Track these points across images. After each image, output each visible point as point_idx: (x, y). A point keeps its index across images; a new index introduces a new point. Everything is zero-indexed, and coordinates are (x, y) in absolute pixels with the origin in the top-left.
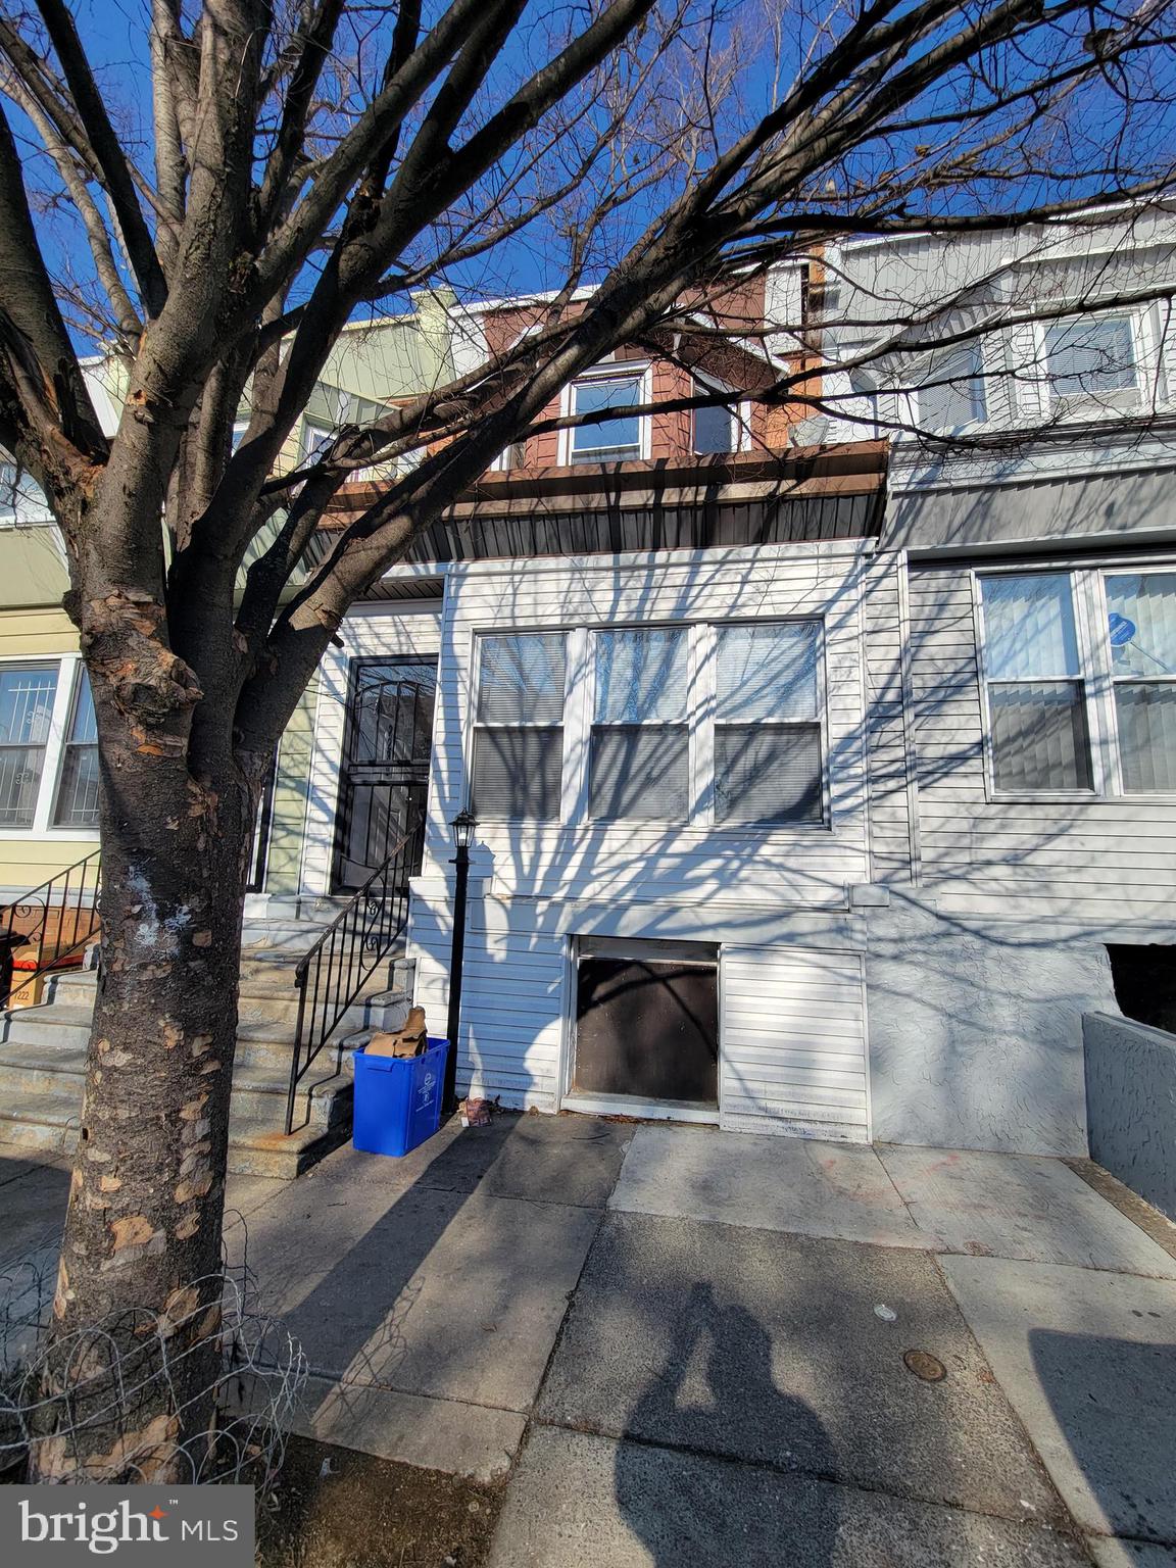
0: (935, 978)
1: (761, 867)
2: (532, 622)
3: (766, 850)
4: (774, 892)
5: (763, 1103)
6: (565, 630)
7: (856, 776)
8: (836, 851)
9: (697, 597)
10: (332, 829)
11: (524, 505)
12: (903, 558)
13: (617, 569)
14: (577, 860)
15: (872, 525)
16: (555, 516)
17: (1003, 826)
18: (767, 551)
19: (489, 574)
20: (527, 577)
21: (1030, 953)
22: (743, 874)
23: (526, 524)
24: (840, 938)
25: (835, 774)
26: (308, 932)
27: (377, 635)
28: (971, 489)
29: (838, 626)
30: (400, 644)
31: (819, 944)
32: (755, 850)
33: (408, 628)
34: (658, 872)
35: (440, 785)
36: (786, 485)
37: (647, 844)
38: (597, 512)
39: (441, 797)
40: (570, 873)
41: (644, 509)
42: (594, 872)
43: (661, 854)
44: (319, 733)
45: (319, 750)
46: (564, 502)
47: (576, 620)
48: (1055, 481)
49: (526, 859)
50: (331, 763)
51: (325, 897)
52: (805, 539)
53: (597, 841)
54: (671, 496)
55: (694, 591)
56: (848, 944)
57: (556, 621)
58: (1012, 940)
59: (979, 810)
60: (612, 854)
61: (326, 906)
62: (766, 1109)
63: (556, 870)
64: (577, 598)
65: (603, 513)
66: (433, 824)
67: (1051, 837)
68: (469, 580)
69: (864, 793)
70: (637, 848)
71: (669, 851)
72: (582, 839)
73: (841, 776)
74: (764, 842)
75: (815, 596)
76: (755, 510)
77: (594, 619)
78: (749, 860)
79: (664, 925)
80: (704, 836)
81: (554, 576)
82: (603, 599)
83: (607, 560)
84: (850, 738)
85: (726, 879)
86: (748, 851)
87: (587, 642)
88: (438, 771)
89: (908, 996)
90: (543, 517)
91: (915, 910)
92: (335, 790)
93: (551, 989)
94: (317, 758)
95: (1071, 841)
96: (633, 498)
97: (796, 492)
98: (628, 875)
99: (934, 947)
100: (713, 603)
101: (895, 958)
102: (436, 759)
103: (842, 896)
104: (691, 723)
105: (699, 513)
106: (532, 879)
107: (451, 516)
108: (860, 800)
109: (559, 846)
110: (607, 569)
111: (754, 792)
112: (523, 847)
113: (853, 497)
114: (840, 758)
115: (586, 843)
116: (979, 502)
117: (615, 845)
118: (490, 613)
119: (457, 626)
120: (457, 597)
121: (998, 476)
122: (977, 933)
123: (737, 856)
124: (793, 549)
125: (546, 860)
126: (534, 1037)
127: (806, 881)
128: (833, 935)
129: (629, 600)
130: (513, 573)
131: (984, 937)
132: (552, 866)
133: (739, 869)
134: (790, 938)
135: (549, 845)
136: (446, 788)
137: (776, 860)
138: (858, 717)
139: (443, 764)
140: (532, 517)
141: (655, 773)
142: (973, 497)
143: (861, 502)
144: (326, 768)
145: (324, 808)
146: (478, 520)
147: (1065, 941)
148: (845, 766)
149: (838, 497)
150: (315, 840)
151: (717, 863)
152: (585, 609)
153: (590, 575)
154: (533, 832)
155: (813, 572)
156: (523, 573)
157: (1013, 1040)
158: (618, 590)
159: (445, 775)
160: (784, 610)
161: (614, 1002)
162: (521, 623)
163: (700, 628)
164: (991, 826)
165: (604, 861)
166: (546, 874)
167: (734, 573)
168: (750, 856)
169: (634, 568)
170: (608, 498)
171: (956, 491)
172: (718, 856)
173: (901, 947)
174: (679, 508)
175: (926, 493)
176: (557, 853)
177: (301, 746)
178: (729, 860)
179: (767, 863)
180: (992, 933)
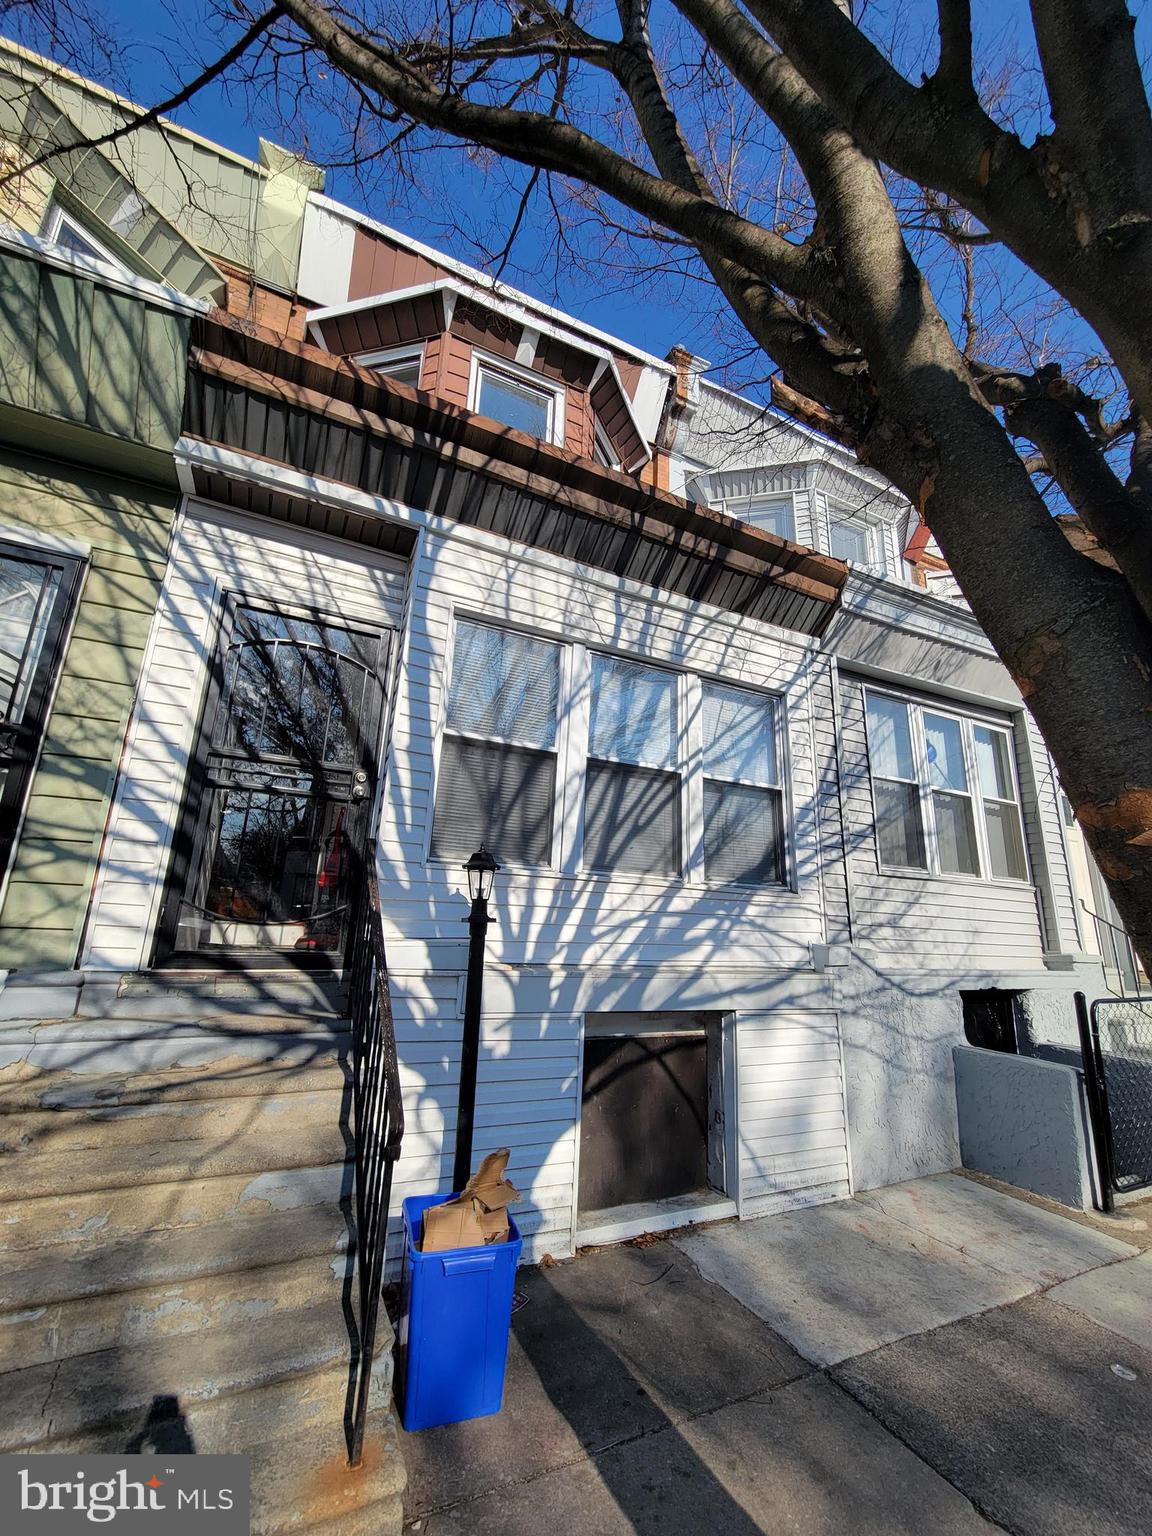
0: (879, 1028)
1: (747, 927)
2: (528, 621)
3: (751, 911)
4: (759, 954)
5: (772, 1180)
6: (561, 641)
7: (812, 844)
8: (802, 913)
9: (690, 646)
10: (164, 855)
11: (543, 485)
12: (834, 662)
13: (619, 593)
14: (576, 916)
15: (818, 627)
16: (574, 511)
17: (887, 894)
18: (749, 623)
19: (477, 546)
20: (523, 567)
21: (926, 1001)
22: (733, 934)
23: (538, 507)
24: (825, 997)
25: (798, 840)
26: (133, 1039)
27: (272, 568)
28: (881, 623)
29: (795, 707)
30: (313, 593)
31: (813, 1005)
32: (743, 910)
33: (328, 575)
34: (660, 932)
35: (398, 805)
36: (777, 570)
37: (649, 900)
38: (619, 527)
39: (400, 823)
40: (568, 933)
41: (660, 542)
42: (595, 932)
43: (662, 912)
44: (147, 691)
45: (146, 719)
46: (587, 501)
47: (577, 634)
48: (921, 636)
49: (515, 914)
50: (168, 744)
51: (139, 973)
52: (771, 621)
53: (597, 896)
54: (687, 540)
55: (688, 640)
56: (830, 1004)
57: (557, 628)
58: (917, 992)
59: (874, 880)
60: (613, 911)
61: (142, 988)
62: (775, 1186)
63: (551, 929)
64: (578, 609)
65: (623, 530)
66: (386, 860)
67: (911, 904)
68: (450, 544)
69: (818, 860)
70: (638, 905)
71: (671, 908)
72: (580, 892)
73: (802, 842)
74: (748, 902)
75: (778, 674)
76: (749, 582)
77: (596, 638)
78: (736, 921)
79: (688, 994)
80: (700, 894)
81: (553, 576)
82: (605, 620)
83: (612, 580)
84: (806, 809)
85: (720, 940)
86: (736, 911)
87: (584, 661)
88: (396, 786)
89: (863, 1047)
90: (563, 508)
91: (865, 969)
92: (178, 792)
93: (565, 1085)
94: (138, 732)
95: (921, 909)
96: (656, 527)
97: (781, 579)
98: (630, 935)
99: (876, 1002)
100: (704, 657)
101: (855, 1013)
102: (395, 767)
103: (808, 956)
104: (684, 772)
105: (706, 567)
106: (522, 940)
107: (454, 458)
108: (815, 867)
109: (555, 900)
110: (609, 589)
111: (726, 850)
112: (512, 899)
113: (817, 600)
114: (801, 826)
115: (585, 897)
116: (881, 635)
117: (617, 900)
118: (479, 595)
119: (432, 597)
120: (434, 560)
121: (896, 620)
122: (899, 987)
123: (727, 916)
124: (766, 628)
125: (539, 916)
126: (545, 1156)
127: (782, 942)
128: (820, 996)
129: (629, 630)
130: (507, 556)
131: (903, 990)
132: (546, 925)
133: (731, 929)
134: (790, 1000)
135: (544, 898)
136: (408, 811)
137: (759, 921)
138: (811, 791)
139: (405, 777)
140: (550, 502)
141: (642, 821)
142: (878, 630)
143: (820, 605)
144: (158, 752)
145: (150, 819)
146: (483, 475)
147: (942, 990)
148: (804, 834)
149: (807, 596)
150: (125, 872)
151: (710, 923)
152: (586, 624)
153: (592, 589)
154: (524, 879)
155: (776, 652)
156: (520, 560)
157: (921, 1077)
158: (620, 616)
159: (406, 793)
160: (759, 681)
161: (608, 1092)
162: (515, 617)
163: (691, 678)
164: (880, 894)
165: (605, 918)
166: (540, 934)
167: (721, 633)
168: (739, 916)
169: (635, 597)
170: (633, 517)
171: (873, 621)
172: (711, 915)
173: (858, 1003)
174: (691, 554)
175: (857, 616)
176: (552, 908)
177: (104, 707)
178: (721, 920)
179: (752, 923)
180: (907, 986)
